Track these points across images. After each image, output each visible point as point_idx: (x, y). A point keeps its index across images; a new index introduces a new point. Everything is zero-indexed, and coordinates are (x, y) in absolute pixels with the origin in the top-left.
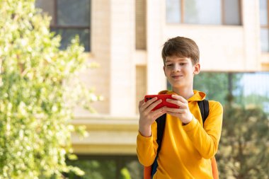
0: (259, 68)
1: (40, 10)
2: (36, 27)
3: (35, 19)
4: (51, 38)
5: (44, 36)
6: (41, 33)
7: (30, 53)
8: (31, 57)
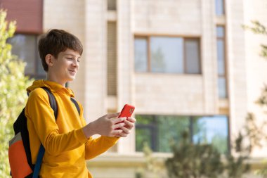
0: (217, 112)
1: (16, 57)
2: (12, 72)
3: (11, 65)
4: (26, 82)
5: (20, 80)
6: (16, 77)
7: (6, 95)
8: (6, 99)
